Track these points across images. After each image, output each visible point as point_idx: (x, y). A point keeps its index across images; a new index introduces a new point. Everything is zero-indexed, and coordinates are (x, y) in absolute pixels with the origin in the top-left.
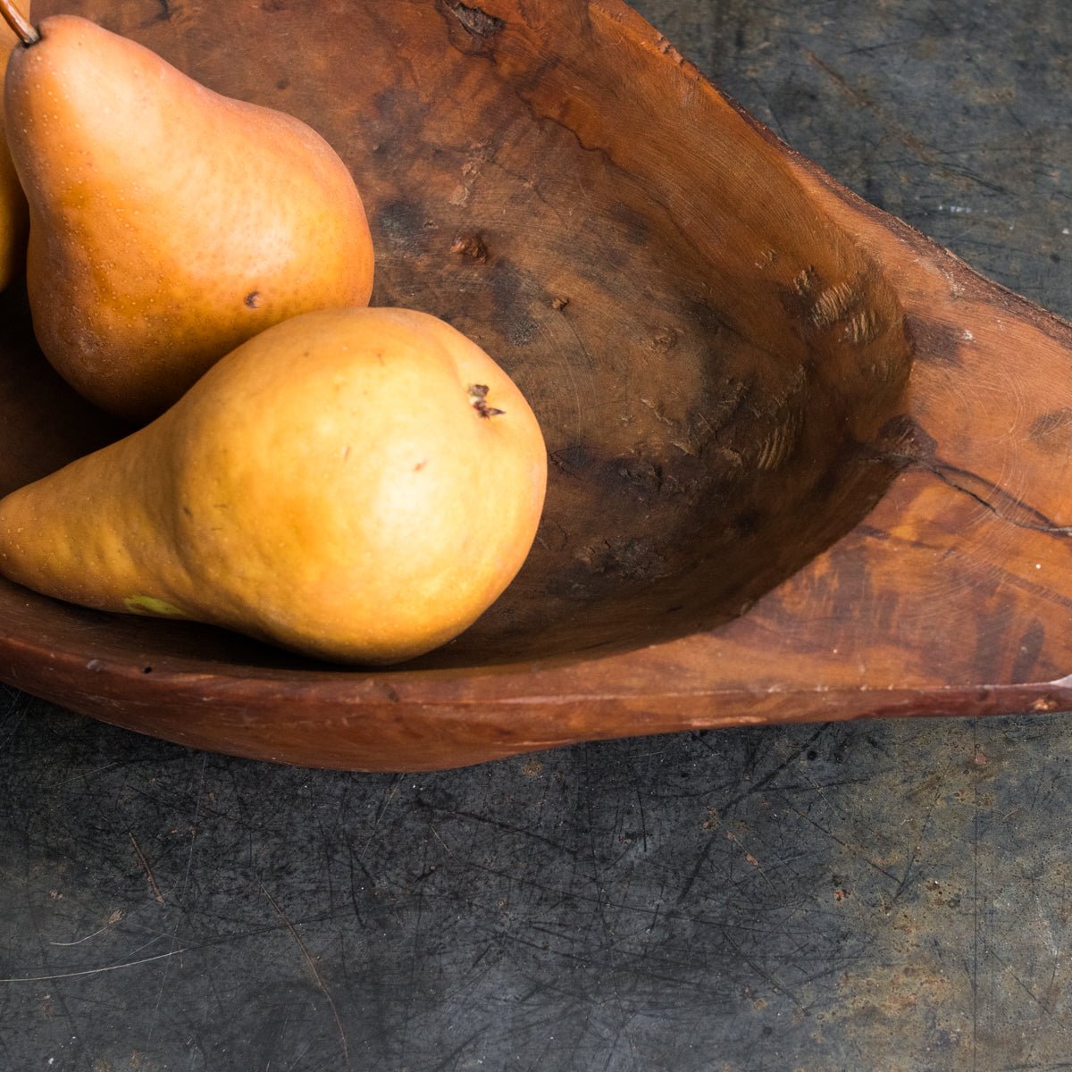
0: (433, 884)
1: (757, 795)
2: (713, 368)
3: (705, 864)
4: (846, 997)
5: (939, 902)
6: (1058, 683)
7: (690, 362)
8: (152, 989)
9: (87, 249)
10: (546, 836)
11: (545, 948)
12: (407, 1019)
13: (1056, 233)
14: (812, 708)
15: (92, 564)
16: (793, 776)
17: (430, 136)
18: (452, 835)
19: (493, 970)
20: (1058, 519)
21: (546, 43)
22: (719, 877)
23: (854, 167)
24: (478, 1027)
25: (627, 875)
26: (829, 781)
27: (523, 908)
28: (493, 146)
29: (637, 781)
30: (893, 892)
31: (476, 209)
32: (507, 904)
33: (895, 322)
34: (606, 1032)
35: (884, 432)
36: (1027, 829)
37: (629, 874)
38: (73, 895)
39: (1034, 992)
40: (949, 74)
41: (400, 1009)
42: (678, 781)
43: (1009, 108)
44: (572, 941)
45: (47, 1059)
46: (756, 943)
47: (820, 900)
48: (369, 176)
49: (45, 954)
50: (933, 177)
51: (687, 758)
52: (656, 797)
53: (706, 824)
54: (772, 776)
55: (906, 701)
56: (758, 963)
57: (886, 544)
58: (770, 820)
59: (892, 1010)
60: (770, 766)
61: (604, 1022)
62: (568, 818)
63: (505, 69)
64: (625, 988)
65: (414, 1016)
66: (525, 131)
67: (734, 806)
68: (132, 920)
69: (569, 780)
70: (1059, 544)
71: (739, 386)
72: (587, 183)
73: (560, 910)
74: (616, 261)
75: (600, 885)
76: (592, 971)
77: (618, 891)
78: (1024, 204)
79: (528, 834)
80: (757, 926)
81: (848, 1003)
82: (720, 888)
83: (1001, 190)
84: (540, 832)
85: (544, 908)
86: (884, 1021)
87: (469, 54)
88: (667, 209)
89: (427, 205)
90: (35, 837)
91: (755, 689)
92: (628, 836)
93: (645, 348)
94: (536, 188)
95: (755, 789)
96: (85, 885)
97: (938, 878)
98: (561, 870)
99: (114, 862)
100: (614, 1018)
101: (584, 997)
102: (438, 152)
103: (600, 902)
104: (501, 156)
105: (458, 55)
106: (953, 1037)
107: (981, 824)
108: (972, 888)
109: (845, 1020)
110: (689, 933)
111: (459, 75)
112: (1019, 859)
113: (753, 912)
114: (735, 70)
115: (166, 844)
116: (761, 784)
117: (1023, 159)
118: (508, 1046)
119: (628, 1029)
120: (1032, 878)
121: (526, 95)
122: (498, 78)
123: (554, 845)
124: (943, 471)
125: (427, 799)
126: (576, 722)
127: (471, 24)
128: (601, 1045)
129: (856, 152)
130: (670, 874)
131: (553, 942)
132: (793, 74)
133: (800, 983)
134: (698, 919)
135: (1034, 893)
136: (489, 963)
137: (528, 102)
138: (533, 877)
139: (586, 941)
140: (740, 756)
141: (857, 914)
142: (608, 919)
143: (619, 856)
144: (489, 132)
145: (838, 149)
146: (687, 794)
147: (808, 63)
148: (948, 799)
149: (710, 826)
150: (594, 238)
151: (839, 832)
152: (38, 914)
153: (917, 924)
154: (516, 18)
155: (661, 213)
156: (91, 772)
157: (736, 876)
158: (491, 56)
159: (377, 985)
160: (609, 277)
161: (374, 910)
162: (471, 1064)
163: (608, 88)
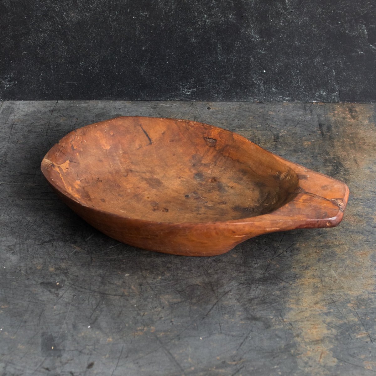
0: (219, 271)
1: (277, 257)
2: (261, 192)
3: (269, 267)
4: (298, 282)
5: (313, 270)
6: (330, 219)
7: (257, 193)
8: (169, 287)
11: (241, 278)
14: (288, 225)
16: (283, 255)
17: (203, 162)
18: (221, 265)
19: (232, 282)
20: (328, 198)
21: (225, 143)
24: (231, 289)
26: (290, 255)
27: (236, 273)
28: (216, 163)
29: (255, 256)
30: (304, 269)
31: (213, 173)
32: (233, 273)
33: (295, 175)
34: (255, 289)
35: (295, 190)
36: (328, 260)
37: (255, 268)
38: (151, 275)
39: (332, 280)
40: (299, 158)
41: (216, 287)
42: (262, 256)
43: (311, 163)
44: (246, 277)
45: (151, 296)
46: (280, 276)
47: (291, 270)
48: (192, 170)
49: (148, 283)
51: (264, 253)
52: (258, 258)
54: (280, 255)
55: (304, 223)
56: (281, 279)
57: (298, 202)
58: (280, 260)
59: (307, 284)
60: (279, 254)
61: (254, 287)
62: (243, 262)
63: (217, 148)
64: (257, 283)
65: (219, 288)
66: (222, 159)
67: (273, 259)
68: (163, 278)
69: (242, 257)
70: (328, 201)
71: (267, 194)
72: (234, 166)
73: (243, 273)
74: (241, 179)
75: (250, 270)
76: (251, 281)
77: (254, 271)
79: (236, 264)
80: (280, 274)
82: (273, 269)
84: (238, 264)
85: (240, 273)
87: (210, 146)
88: (250, 168)
89: (203, 174)
90: (143, 267)
91: (278, 221)
92: (254, 263)
93: (248, 192)
94: (224, 169)
96: (153, 274)
97: (312, 267)
98: (243, 269)
99: (158, 270)
100: (256, 287)
101: (250, 284)
102: (205, 165)
103: (250, 272)
104: (217, 164)
105: (208, 147)
106: (318, 286)
107: (319, 260)
108: (319, 268)
109: (298, 285)
111: (208, 151)
112: (327, 264)
113: (279, 272)
115: (168, 268)
118: (237, 291)
119: (258, 288)
120: (330, 266)
121: (222, 152)
122: (216, 150)
123: (241, 265)
124: (307, 193)
125: (216, 260)
126: (247, 229)
127: (210, 141)
128: (254, 290)
130: (263, 268)
131: (243, 277)
133: (289, 281)
134: (269, 274)
135: (330, 268)
137: (222, 154)
138: (237, 269)
139: (249, 277)
140: (273, 252)
141: (298, 272)
142: (252, 274)
143: (253, 266)
144: (215, 160)
146: (264, 258)
148: (313, 257)
149: (269, 262)
150: (236, 176)
151: (293, 261)
152: (145, 278)
153: (310, 273)
154: (219, 139)
155: (249, 169)
156: (151, 259)
157: (275, 268)
158: (214, 146)
159: (211, 285)
160: (240, 182)
161: (208, 275)
162: (230, 294)
163: (238, 149)
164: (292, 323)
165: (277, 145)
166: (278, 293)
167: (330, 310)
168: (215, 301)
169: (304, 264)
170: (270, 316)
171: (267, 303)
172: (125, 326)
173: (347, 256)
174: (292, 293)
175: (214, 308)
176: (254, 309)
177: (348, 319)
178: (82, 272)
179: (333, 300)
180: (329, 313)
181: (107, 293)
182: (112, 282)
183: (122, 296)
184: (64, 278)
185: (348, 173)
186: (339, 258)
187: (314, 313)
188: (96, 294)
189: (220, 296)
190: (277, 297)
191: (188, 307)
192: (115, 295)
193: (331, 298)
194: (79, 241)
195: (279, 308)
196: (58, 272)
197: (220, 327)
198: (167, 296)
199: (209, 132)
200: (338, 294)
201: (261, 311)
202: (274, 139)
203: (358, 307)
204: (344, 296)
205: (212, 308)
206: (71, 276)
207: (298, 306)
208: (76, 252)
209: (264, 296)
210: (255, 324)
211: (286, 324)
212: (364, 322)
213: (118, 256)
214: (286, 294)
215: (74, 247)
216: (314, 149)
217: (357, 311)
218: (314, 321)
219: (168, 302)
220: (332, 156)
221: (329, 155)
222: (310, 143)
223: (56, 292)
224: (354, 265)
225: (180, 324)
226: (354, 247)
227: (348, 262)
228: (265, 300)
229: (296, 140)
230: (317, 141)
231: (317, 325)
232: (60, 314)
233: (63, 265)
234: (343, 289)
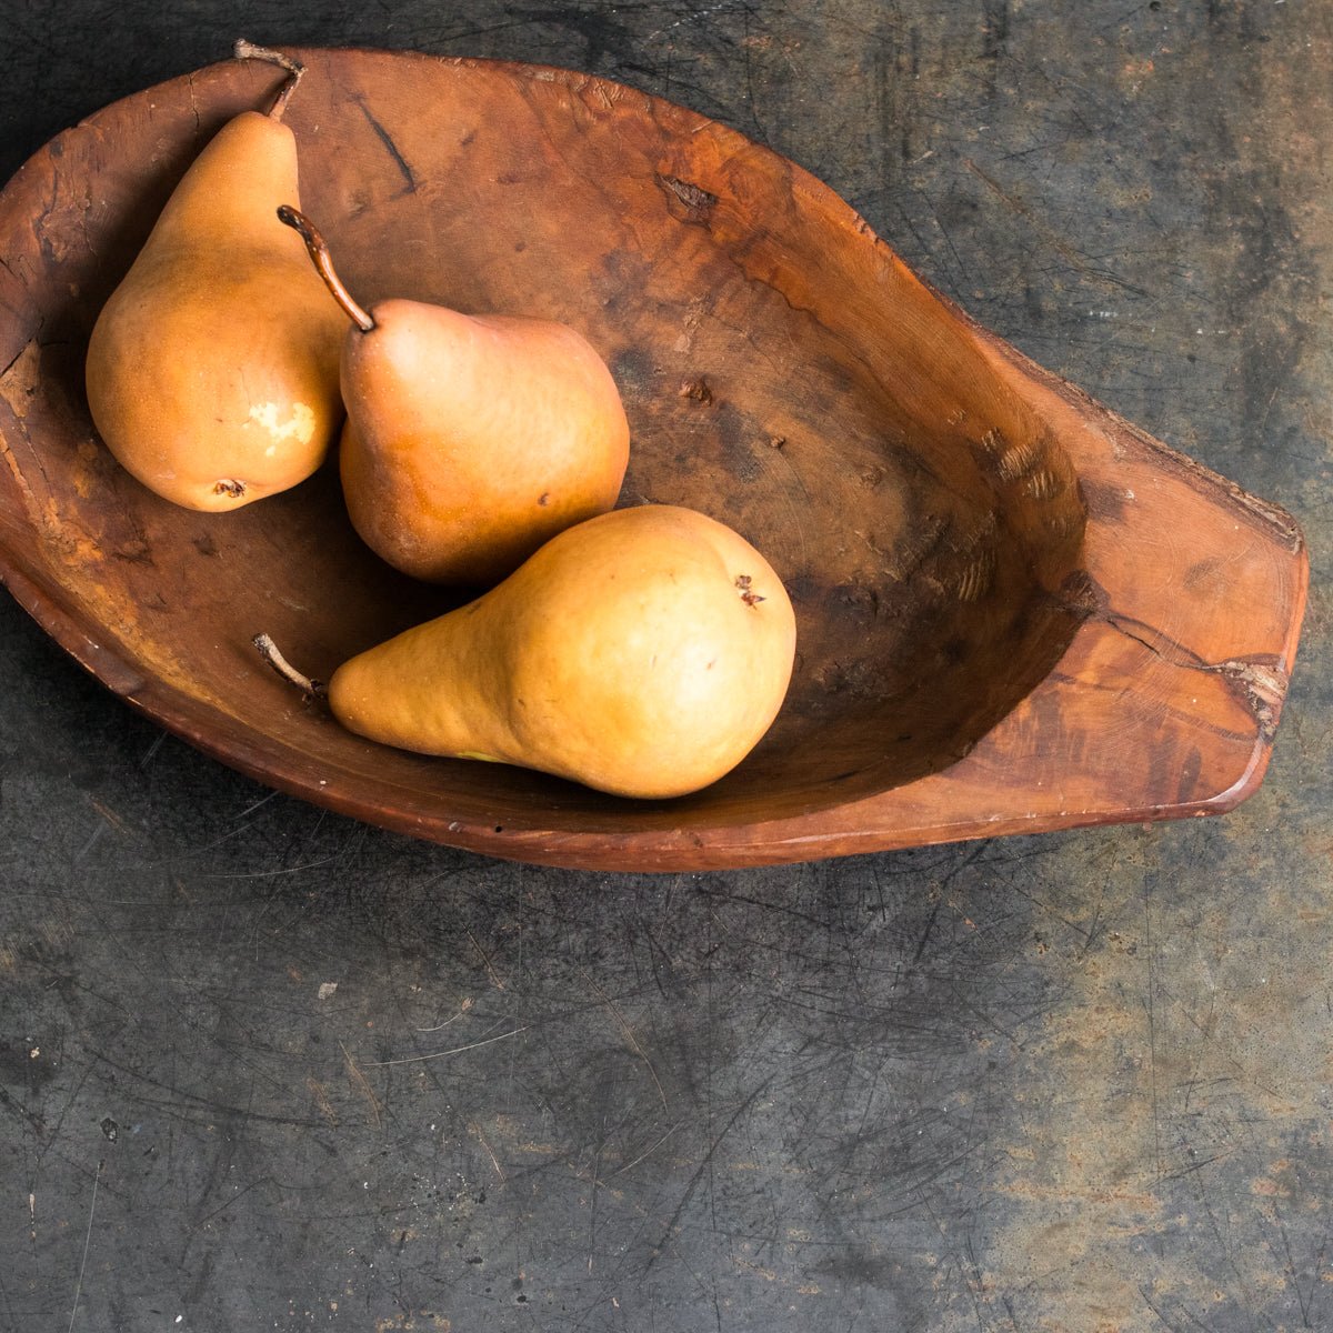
0: (718, 959)
1: (970, 868)
2: (915, 505)
3: (933, 929)
4: (1051, 1034)
5: (1120, 951)
7: (893, 499)
8: (505, 1062)
9: (412, 476)
10: (804, 913)
11: (813, 1008)
12: (710, 1073)
13: (1191, 333)
14: (1023, 828)
15: (432, 730)
16: (998, 850)
17: (653, 291)
18: (728, 917)
19: (773, 1028)
20: (1209, 658)
21: (756, 217)
22: (944, 939)
23: (1015, 275)
24: (766, 1077)
25: (872, 942)
26: (1028, 852)
27: (791, 975)
28: (710, 301)
29: (873, 862)
30: (1083, 944)
31: (698, 356)
32: (779, 973)
33: (1070, 484)
35: (1066, 586)
36: (1187, 884)
37: (873, 942)
38: (429, 988)
39: (1198, 1022)
40: (1092, 177)
41: (703, 1065)
42: (906, 858)
43: (1146, 210)
44: (833, 1000)
45: (429, 1125)
46: (978, 993)
47: (1026, 954)
48: (603, 329)
49: (415, 1039)
50: (1083, 283)
52: (889, 874)
53: (931, 895)
54: (981, 850)
55: (1096, 820)
56: (981, 1010)
57: (1074, 688)
58: (982, 888)
59: (1088, 1043)
61: (864, 1066)
62: (821, 896)
64: (879, 1037)
65: (715, 1071)
66: (739, 289)
67: (952, 878)
68: (481, 1006)
70: (1210, 680)
71: (938, 522)
72: (796, 337)
73: (822, 975)
74: (824, 405)
75: (851, 952)
76: (851, 1024)
77: (866, 956)
78: (1163, 306)
79: (789, 912)
80: (978, 979)
81: (1053, 1038)
82: (947, 949)
83: (1142, 292)
84: (799, 910)
85: (809, 974)
86: (1082, 1052)
87: (686, 223)
88: (868, 365)
89: (655, 353)
90: (391, 940)
91: (980, 820)
92: (870, 909)
93: (854, 486)
94: (750, 338)
95: (968, 862)
96: (439, 978)
97: (1118, 930)
98: (819, 940)
99: (459, 958)
100: (872, 1062)
101: (847, 1046)
102: (661, 305)
103: (852, 966)
104: (718, 310)
105: (676, 223)
106: (1136, 1062)
107: (1150, 882)
108: (1145, 937)
109: (1052, 1053)
110: (925, 987)
111: (677, 241)
112: (1181, 911)
113: (973, 967)
114: (903, 182)
115: (499, 939)
116: (973, 857)
117: (1160, 261)
118: (791, 1090)
119: (883, 1070)
120: (1193, 926)
121: (739, 259)
122: (713, 244)
123: (811, 920)
124: (1115, 621)
125: (705, 887)
127: (686, 197)
128: (864, 1085)
129: (1016, 260)
130: (907, 940)
131: (819, 1002)
132: (955, 183)
133: (1015, 1025)
134: (931, 976)
135: (1194, 939)
136: (769, 1023)
137: (740, 266)
138: (796, 949)
139: (844, 1000)
141: (1056, 964)
142: (860, 980)
143: (864, 927)
144: (707, 288)
145: (999, 259)
146: (913, 870)
147: (968, 171)
148: (1123, 862)
149: (935, 896)
150: (803, 383)
151: (1038, 896)
152: (404, 1006)
153: (1103, 970)
154: (727, 194)
155: (862, 368)
156: (428, 881)
157: (959, 938)
158: (706, 225)
159: (683, 1047)
160: (819, 418)
161: (673, 984)
162: (764, 1107)
163: (813, 259)
164: (1016, 1302)
165: (998, 83)
166: (963, 1099)
167: (1178, 1219)
168: (699, 1156)
169: (1084, 914)
170: (924, 1251)
171: (914, 1167)
172: (329, 1310)
173: (1271, 861)
174: (1022, 1105)
175: (694, 1202)
176: (859, 1207)
177: (1245, 1279)
178: (135, 977)
179: (1191, 1153)
180: (1173, 1232)
181: (243, 1105)
182: (266, 1038)
183: (309, 1125)
184: (63, 1018)
185: (1312, 286)
186: (1235, 871)
187: (1108, 1234)
188: (199, 1114)
189: (721, 1124)
190: (960, 1128)
191: (587, 1191)
192: (279, 1121)
193: (1184, 1141)
194: (113, 769)
195: (965, 1207)
196: (33, 973)
197: (719, 1317)
198: (499, 1126)
199: (681, 153)
200: (1216, 1111)
201: (888, 1216)
202: (988, 41)
203: (1293, 1200)
204: (1239, 1129)
205: (687, 1197)
206: (89, 1003)
207: (1045, 1188)
208: (104, 841)
209: (903, 1123)
210: (862, 1303)
211: (988, 1305)
212: (1311, 1298)
213: (285, 866)
214: (997, 1110)
215: (94, 812)
216: (1164, 111)
217: (1287, 1225)
218: (1104, 1289)
219: (505, 1162)
220: (1244, 164)
221: (1235, 157)
222: (1148, 68)
223: (32, 1106)
224: (1296, 924)
225: (550, 1296)
226: (1306, 797)
227: (1271, 901)
228: (907, 1147)
229: (1087, 46)
230: (1185, 52)
231: (1119, 1317)
232: (54, 1240)
233: (52, 932)
234: (1240, 1079)
